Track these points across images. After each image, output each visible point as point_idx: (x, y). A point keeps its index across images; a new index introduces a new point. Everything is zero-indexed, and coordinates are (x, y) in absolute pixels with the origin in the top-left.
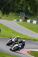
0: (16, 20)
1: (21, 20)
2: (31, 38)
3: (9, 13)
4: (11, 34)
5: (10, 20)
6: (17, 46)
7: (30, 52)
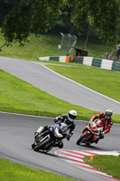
0: (47, 58)
1: (63, 59)
3: (27, 36)
5: (29, 57)
7: (91, 158)
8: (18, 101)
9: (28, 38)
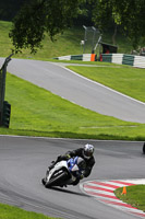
0: (68, 58)
1: (87, 57)
2: (129, 125)
4: (54, 114)
6: (63, 168)
7: (124, 190)
8: (34, 113)
9: (42, 43)
